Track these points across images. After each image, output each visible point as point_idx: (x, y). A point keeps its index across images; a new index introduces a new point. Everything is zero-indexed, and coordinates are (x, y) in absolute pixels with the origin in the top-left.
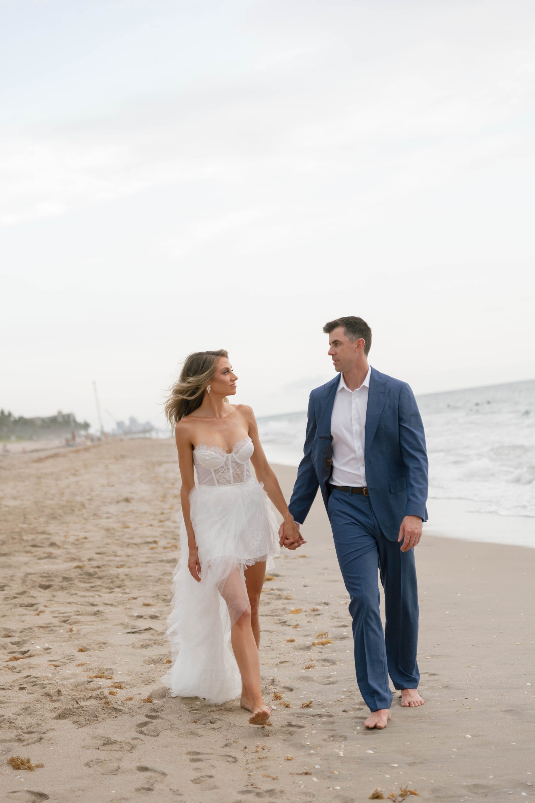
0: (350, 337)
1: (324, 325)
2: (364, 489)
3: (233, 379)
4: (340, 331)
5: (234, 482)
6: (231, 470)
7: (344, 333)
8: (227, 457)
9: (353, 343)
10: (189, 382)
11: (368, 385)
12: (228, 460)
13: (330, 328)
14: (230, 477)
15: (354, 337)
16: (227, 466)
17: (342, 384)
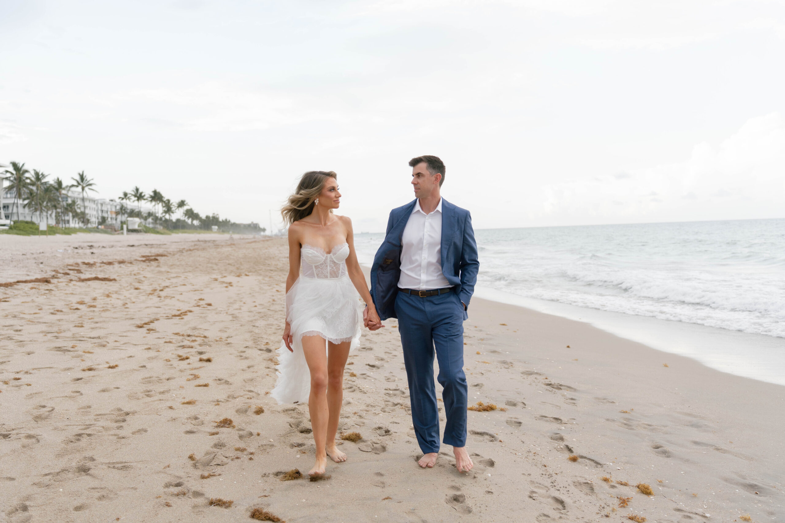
0: (430, 171)
1: (410, 159)
2: (420, 292)
3: (337, 196)
4: (423, 166)
5: (330, 277)
6: (328, 267)
7: (427, 168)
8: (327, 257)
9: (432, 176)
10: (301, 194)
11: (440, 210)
12: (327, 259)
13: (415, 163)
14: (327, 273)
15: (434, 172)
16: (326, 264)
17: (418, 207)
